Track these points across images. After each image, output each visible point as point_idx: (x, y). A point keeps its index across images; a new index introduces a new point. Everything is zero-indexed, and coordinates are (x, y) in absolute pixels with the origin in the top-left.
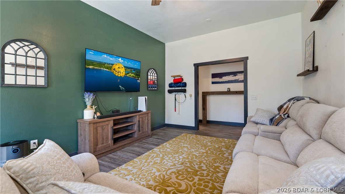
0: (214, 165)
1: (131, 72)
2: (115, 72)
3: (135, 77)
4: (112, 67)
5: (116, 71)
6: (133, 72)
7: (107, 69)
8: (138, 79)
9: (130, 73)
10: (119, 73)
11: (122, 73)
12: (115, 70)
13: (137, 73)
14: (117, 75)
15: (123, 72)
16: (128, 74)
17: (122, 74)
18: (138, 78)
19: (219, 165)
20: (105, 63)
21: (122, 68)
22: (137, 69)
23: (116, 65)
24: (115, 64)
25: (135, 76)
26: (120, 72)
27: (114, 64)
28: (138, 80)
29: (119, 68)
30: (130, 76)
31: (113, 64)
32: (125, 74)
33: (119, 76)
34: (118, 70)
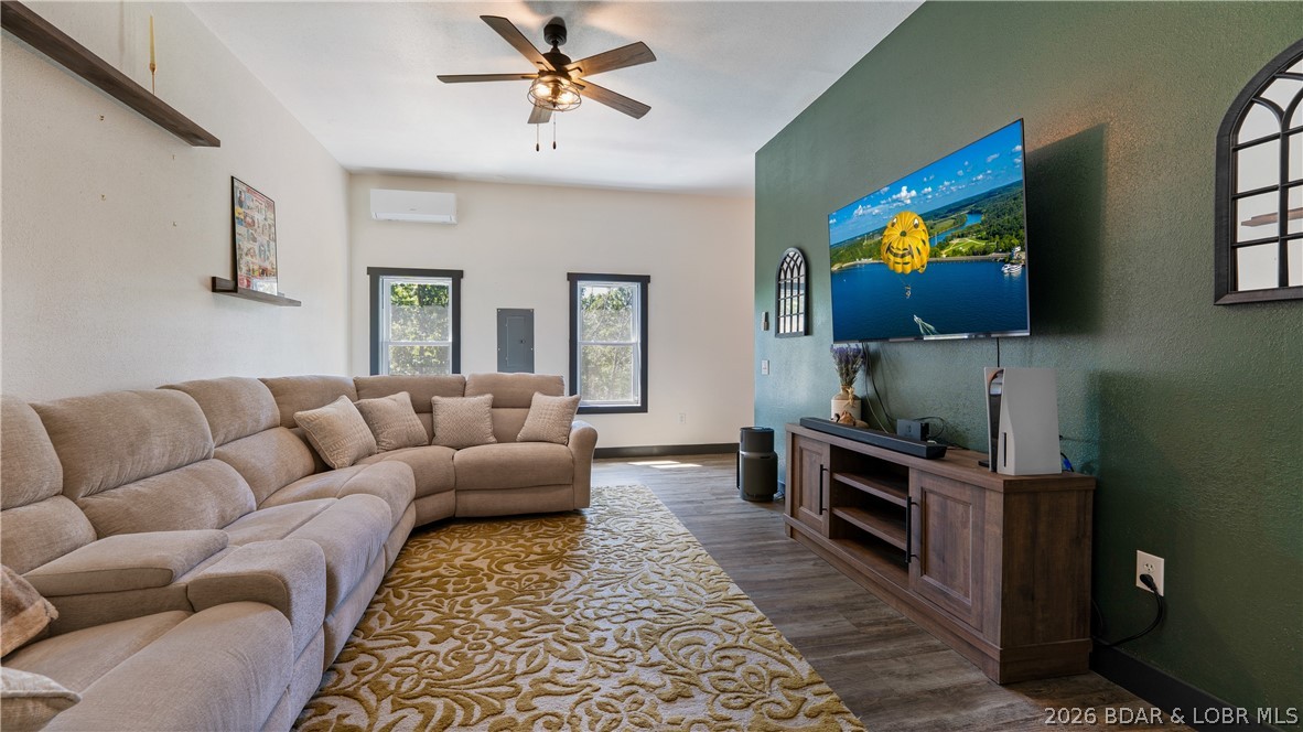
0: (456, 638)
1: (959, 231)
2: (892, 257)
3: (985, 253)
4: (880, 242)
5: (895, 255)
6: (968, 224)
7: (870, 257)
8: (1001, 256)
9: (953, 237)
10: (908, 259)
11: (915, 252)
12: (891, 252)
13: (995, 222)
14: (899, 269)
15: (920, 246)
16: (942, 248)
17: (916, 259)
18: (1010, 249)
19: (435, 648)
20: (863, 238)
21: (916, 226)
22: (990, 195)
23: (893, 225)
24: (889, 226)
25: (983, 244)
26: (909, 253)
27: (885, 228)
28: (1009, 261)
29: (903, 234)
30: (955, 252)
31: (881, 231)
32: (931, 251)
33: (908, 269)
34: (900, 247)
